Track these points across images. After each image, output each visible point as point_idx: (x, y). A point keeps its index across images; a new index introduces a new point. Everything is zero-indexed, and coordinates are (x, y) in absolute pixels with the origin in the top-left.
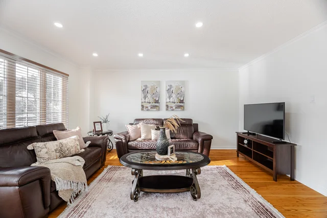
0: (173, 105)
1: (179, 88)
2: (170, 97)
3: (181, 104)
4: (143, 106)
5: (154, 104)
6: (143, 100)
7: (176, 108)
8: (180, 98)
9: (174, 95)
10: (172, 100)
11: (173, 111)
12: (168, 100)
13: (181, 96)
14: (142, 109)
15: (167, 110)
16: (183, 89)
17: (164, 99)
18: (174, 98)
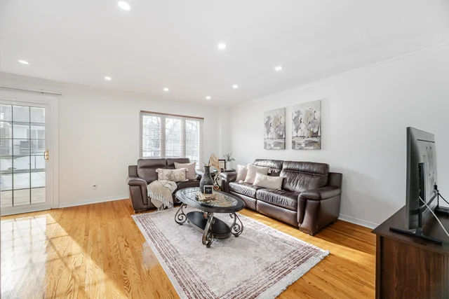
0: (302, 141)
1: (310, 114)
2: (297, 130)
3: (315, 139)
4: (265, 144)
5: (278, 140)
6: (266, 137)
7: (306, 145)
8: (311, 130)
9: (303, 126)
10: (300, 133)
11: (302, 151)
12: (295, 134)
13: (314, 127)
14: (265, 148)
15: (293, 148)
16: (317, 115)
17: (291, 133)
18: (304, 130)
